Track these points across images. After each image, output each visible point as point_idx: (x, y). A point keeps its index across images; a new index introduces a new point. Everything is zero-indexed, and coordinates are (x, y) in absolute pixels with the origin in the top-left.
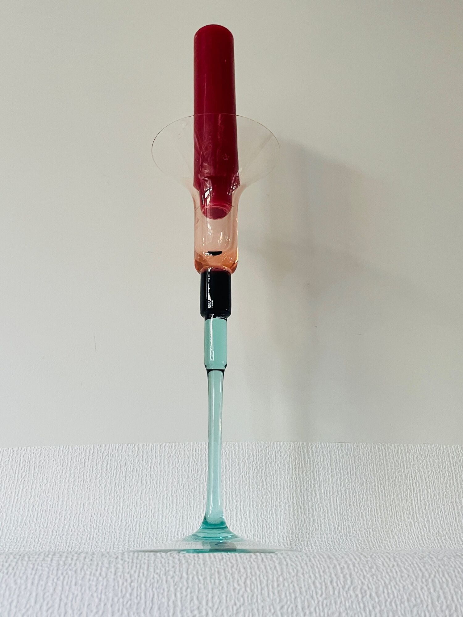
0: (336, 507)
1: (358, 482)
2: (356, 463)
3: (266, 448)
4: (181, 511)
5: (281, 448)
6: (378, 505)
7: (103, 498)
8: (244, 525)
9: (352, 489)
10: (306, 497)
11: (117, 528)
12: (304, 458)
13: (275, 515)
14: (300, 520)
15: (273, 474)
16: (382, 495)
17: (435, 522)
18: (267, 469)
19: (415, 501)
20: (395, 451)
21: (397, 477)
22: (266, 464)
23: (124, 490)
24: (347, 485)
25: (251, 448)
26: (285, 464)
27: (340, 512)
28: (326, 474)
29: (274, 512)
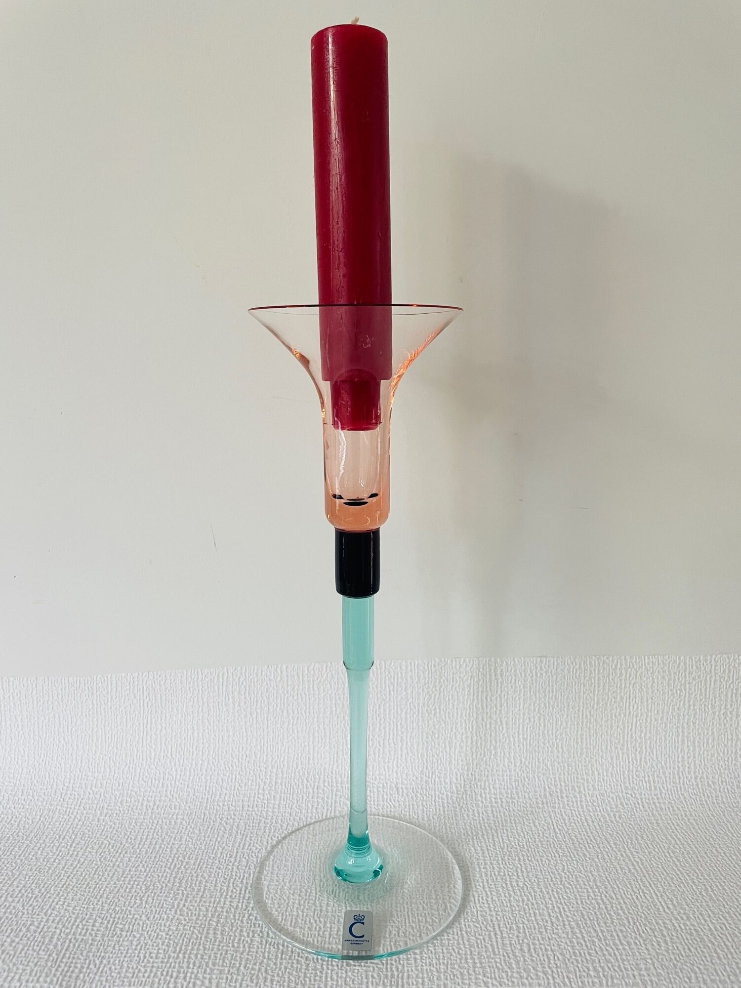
0: (525, 736)
1: (557, 706)
2: (558, 684)
3: (441, 669)
4: (336, 746)
5: (461, 666)
6: (579, 733)
7: (244, 730)
8: (411, 760)
9: (548, 715)
10: (488, 726)
11: (262, 764)
12: (490, 679)
13: (448, 748)
14: (479, 753)
15: (449, 699)
16: (587, 722)
17: (649, 753)
18: (442, 694)
19: (628, 727)
20: (612, 666)
21: (610, 700)
22: (440, 689)
23: (268, 721)
24: (542, 711)
25: (422, 668)
26: (464, 687)
27: (530, 743)
28: (517, 698)
29: (447, 744)
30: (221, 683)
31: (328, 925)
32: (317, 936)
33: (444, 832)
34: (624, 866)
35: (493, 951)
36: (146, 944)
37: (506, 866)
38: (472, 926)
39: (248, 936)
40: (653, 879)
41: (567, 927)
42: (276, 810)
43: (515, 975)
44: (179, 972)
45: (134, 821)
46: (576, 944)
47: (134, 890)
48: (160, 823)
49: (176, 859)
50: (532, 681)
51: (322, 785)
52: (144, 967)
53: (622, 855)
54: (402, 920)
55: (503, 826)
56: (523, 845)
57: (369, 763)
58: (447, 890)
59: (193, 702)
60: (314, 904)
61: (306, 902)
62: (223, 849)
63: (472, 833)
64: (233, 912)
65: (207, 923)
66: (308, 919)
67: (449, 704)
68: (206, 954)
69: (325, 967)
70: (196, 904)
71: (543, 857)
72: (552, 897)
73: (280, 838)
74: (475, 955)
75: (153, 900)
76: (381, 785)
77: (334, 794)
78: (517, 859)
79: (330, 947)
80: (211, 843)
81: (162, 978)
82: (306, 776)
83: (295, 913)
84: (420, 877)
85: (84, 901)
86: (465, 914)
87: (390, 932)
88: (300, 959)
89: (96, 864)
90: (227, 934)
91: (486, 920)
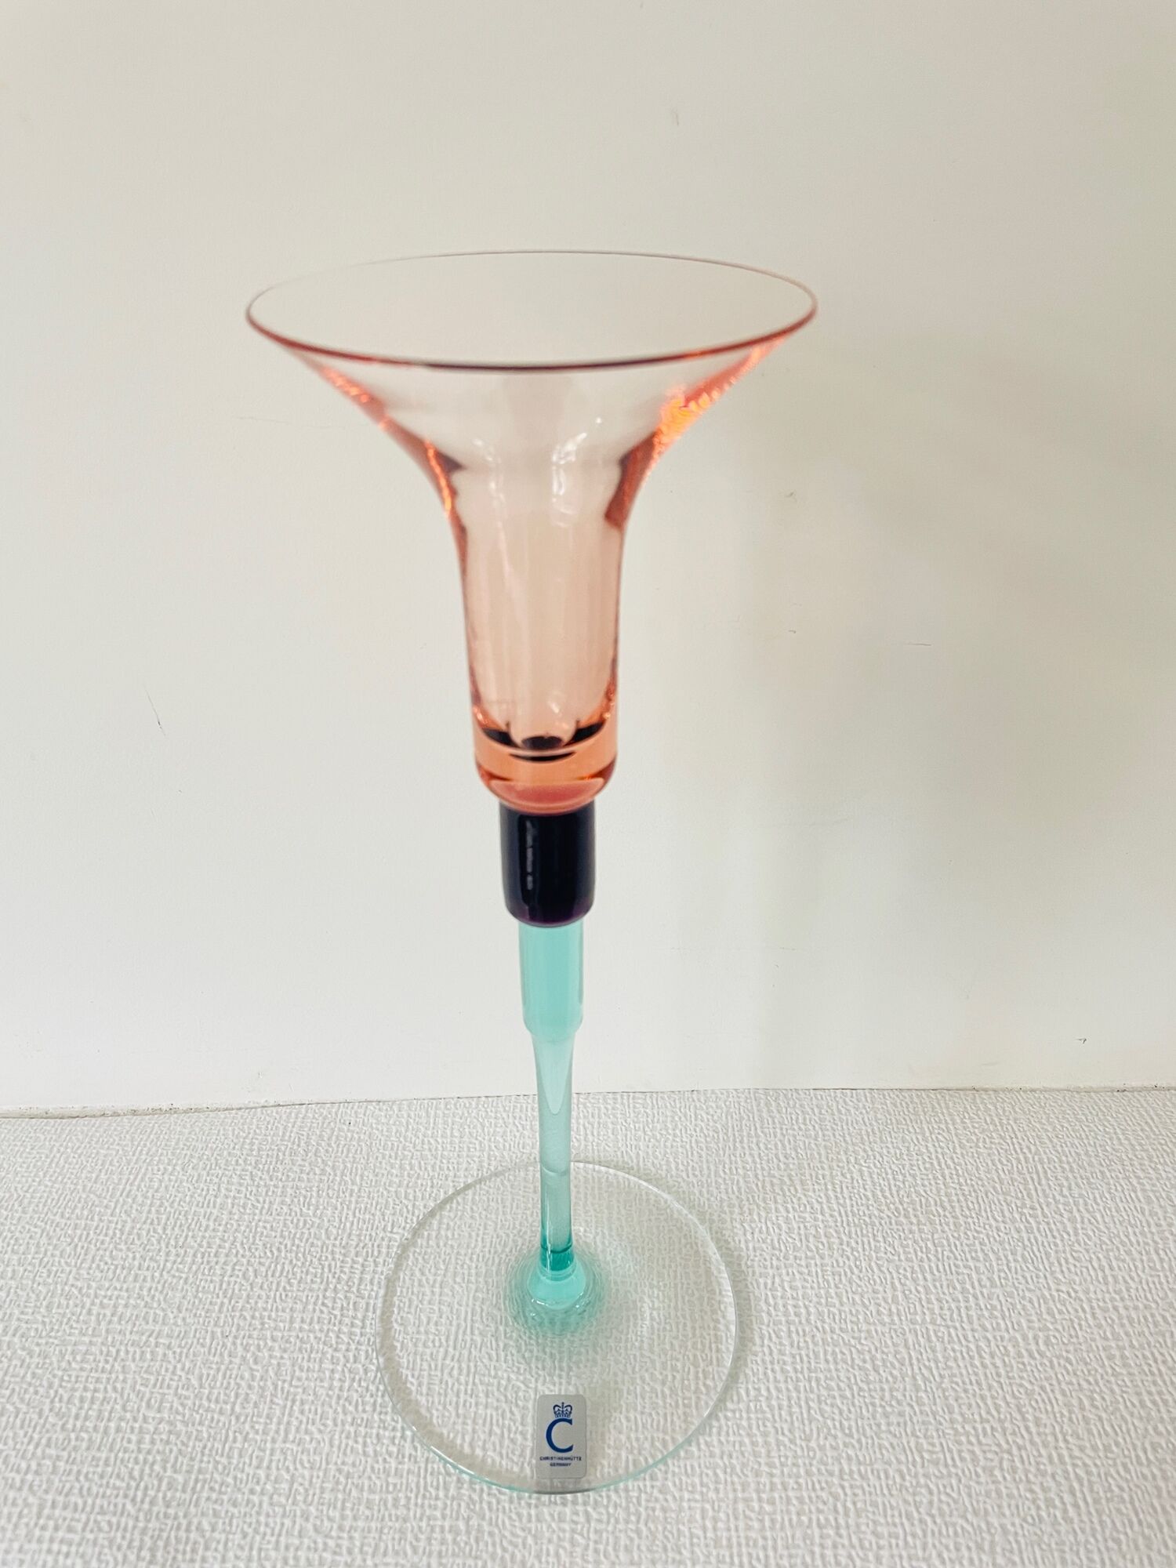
53: (1050, 1458)
71: (890, 1463)
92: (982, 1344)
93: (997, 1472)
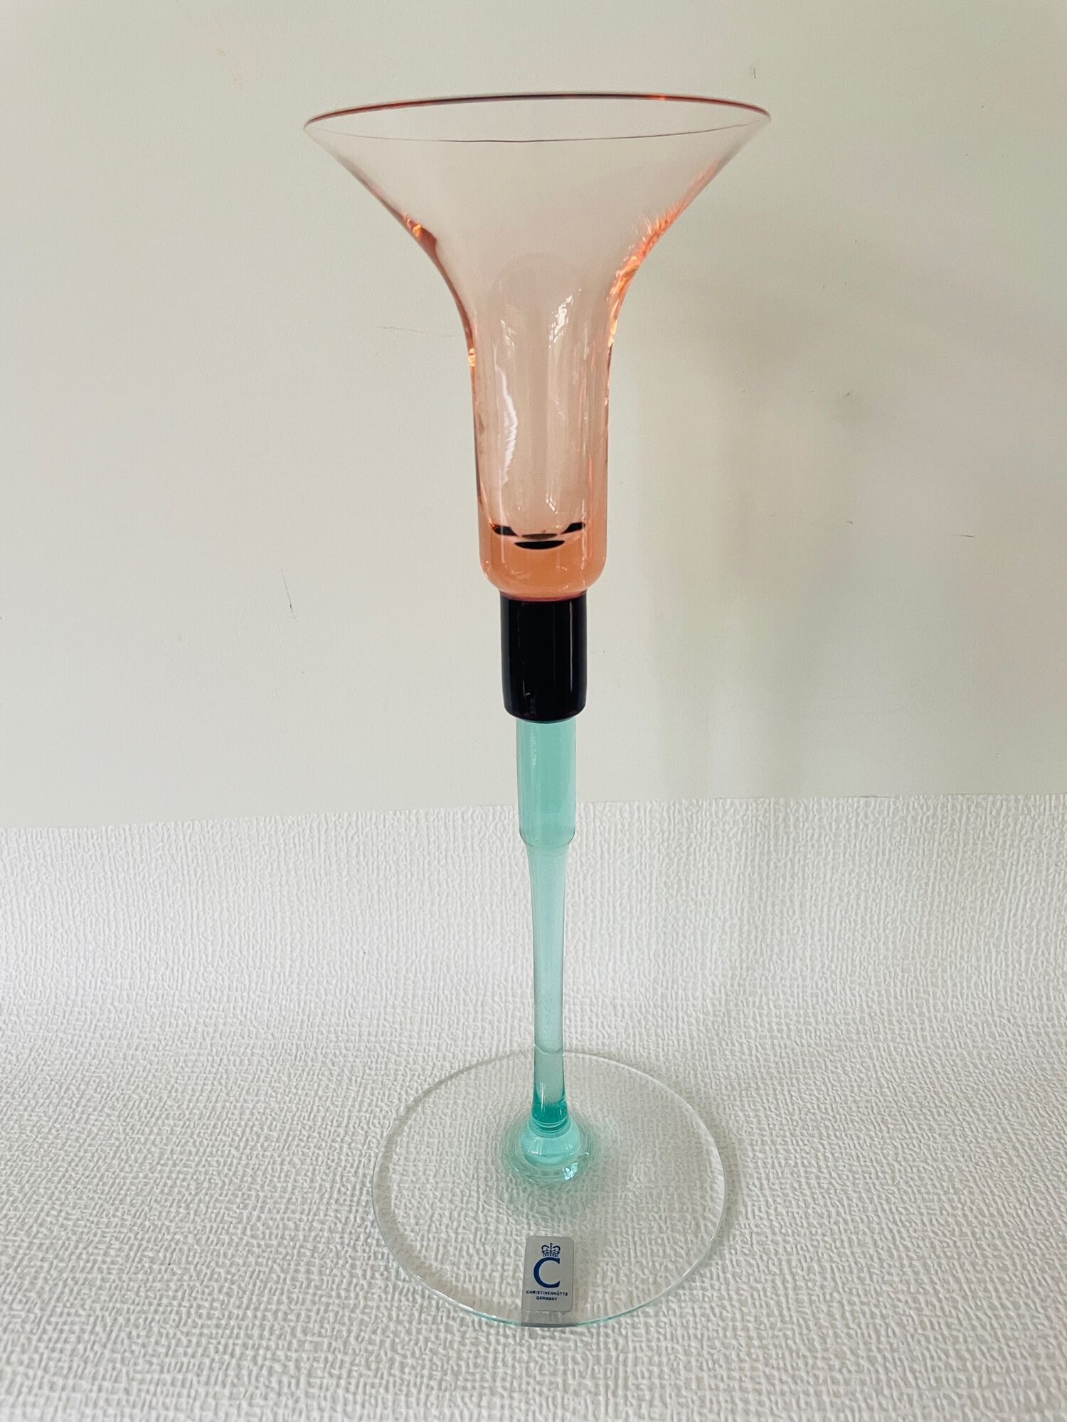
0: (832, 925)
1: (890, 877)
2: (894, 841)
4: (512, 938)
5: (725, 812)
6: (925, 920)
7: (359, 912)
8: (637, 961)
9: (873, 891)
10: (769, 908)
11: (390, 967)
12: (776, 834)
13: (700, 942)
14: (752, 951)
15: (703, 866)
16: (940, 902)
18: (691, 858)
19: (1010, 911)
22: (688, 848)
23: (397, 899)
24: (863, 885)
25: (657, 815)
26: (731, 846)
27: (839, 935)
28: (821, 864)
29: (699, 937)
30: (316, 839)
31: (499, 1259)
32: (479, 1279)
33: (693, 1082)
34: (999, 1151)
35: (781, 1314)
36: (192, 1289)
37: (797, 1148)
38: (743, 1263)
39: (364, 1276)
40: (1051, 1177)
41: (909, 1271)
42: (415, 1041)
43: (819, 1363)
44: (245, 1346)
45: (182, 1058)
46: (923, 1305)
47: (176, 1190)
48: (225, 1061)
49: (248, 1130)
50: (849, 836)
51: (490, 1001)
52: (187, 1334)
53: (995, 1130)
54: (623, 1252)
55: (791, 1072)
56: (826, 1109)
57: (567, 965)
58: (699, 1193)
59: (272, 869)
60: (474, 1218)
61: (463, 1213)
62: (327, 1110)
63: (739, 1085)
64: (340, 1230)
65: (295, 1252)
66: (465, 1248)
67: (703, 873)
68: (292, 1311)
69: (492, 1338)
70: (278, 1217)
71: (861, 1131)
72: (879, 1209)
73: (420, 1092)
74: (749, 1321)
75: (207, 1208)
76: (588, 1001)
77: (510, 1014)
78: (816, 1133)
79: (502, 1302)
80: (308, 1099)
81: (217, 1358)
82: (463, 986)
83: (443, 1236)
84: (653, 1169)
85: (94, 1209)
86: (731, 1238)
87: (604, 1273)
88: (451, 1322)
89: (117, 1139)
90: (328, 1271)
91: (766, 1252)
92: (934, 1058)
93: (951, 1137)
